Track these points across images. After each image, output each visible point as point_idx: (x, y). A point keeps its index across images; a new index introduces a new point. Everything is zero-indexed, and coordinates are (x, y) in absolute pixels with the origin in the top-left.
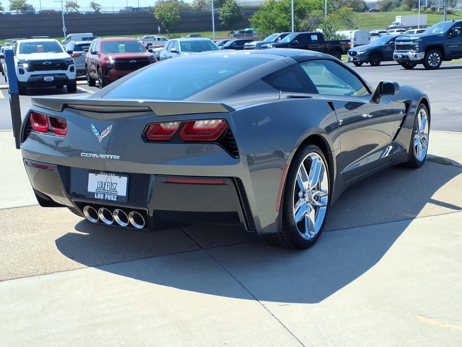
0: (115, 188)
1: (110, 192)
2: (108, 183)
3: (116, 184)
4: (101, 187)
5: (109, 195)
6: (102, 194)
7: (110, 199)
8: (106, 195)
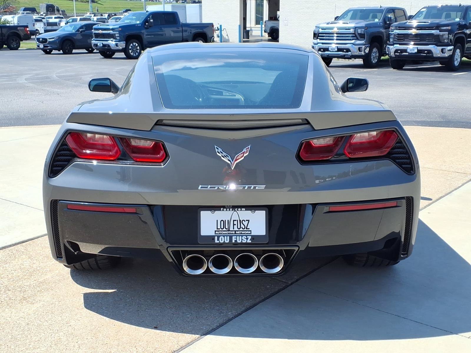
0: (246, 227)
1: (239, 232)
2: (234, 221)
3: (249, 221)
4: (222, 228)
5: (238, 237)
6: (227, 236)
7: (240, 241)
8: (233, 237)
